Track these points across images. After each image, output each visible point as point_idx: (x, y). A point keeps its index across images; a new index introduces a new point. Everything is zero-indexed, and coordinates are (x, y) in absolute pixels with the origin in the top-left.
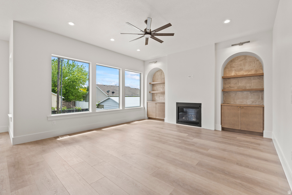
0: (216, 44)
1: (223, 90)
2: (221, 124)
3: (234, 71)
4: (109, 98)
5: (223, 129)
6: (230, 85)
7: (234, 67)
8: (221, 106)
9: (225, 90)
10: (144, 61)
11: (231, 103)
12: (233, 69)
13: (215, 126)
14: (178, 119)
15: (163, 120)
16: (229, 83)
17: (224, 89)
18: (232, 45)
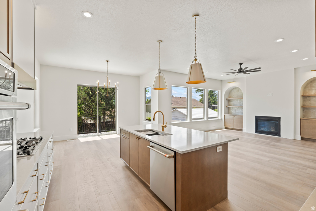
0: (295, 69)
1: (302, 107)
2: (301, 135)
3: (314, 90)
4: (176, 110)
5: (302, 139)
6: (310, 102)
7: (314, 87)
8: (301, 119)
9: (305, 107)
10: (221, 81)
11: (311, 118)
12: (314, 88)
13: (295, 136)
14: (257, 129)
15: (241, 130)
16: (309, 101)
17: (303, 105)
18: (311, 71)
